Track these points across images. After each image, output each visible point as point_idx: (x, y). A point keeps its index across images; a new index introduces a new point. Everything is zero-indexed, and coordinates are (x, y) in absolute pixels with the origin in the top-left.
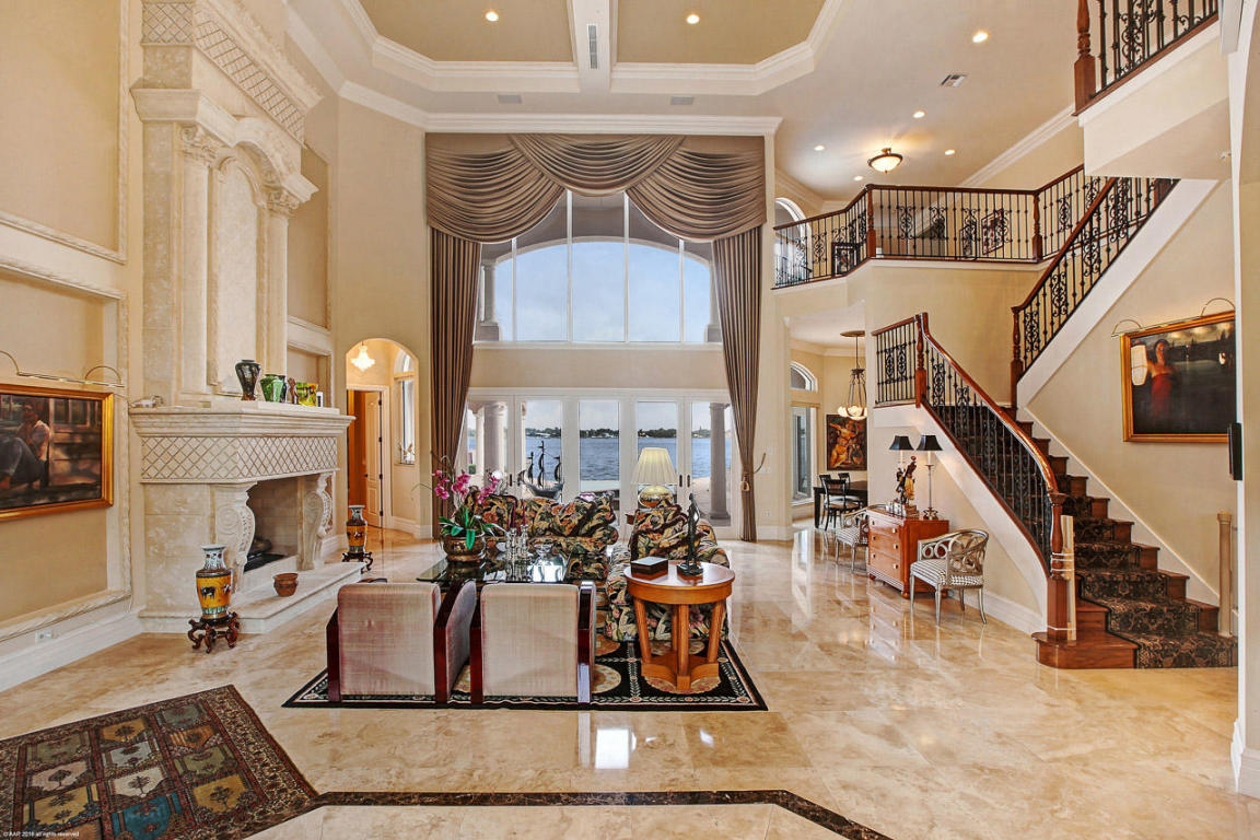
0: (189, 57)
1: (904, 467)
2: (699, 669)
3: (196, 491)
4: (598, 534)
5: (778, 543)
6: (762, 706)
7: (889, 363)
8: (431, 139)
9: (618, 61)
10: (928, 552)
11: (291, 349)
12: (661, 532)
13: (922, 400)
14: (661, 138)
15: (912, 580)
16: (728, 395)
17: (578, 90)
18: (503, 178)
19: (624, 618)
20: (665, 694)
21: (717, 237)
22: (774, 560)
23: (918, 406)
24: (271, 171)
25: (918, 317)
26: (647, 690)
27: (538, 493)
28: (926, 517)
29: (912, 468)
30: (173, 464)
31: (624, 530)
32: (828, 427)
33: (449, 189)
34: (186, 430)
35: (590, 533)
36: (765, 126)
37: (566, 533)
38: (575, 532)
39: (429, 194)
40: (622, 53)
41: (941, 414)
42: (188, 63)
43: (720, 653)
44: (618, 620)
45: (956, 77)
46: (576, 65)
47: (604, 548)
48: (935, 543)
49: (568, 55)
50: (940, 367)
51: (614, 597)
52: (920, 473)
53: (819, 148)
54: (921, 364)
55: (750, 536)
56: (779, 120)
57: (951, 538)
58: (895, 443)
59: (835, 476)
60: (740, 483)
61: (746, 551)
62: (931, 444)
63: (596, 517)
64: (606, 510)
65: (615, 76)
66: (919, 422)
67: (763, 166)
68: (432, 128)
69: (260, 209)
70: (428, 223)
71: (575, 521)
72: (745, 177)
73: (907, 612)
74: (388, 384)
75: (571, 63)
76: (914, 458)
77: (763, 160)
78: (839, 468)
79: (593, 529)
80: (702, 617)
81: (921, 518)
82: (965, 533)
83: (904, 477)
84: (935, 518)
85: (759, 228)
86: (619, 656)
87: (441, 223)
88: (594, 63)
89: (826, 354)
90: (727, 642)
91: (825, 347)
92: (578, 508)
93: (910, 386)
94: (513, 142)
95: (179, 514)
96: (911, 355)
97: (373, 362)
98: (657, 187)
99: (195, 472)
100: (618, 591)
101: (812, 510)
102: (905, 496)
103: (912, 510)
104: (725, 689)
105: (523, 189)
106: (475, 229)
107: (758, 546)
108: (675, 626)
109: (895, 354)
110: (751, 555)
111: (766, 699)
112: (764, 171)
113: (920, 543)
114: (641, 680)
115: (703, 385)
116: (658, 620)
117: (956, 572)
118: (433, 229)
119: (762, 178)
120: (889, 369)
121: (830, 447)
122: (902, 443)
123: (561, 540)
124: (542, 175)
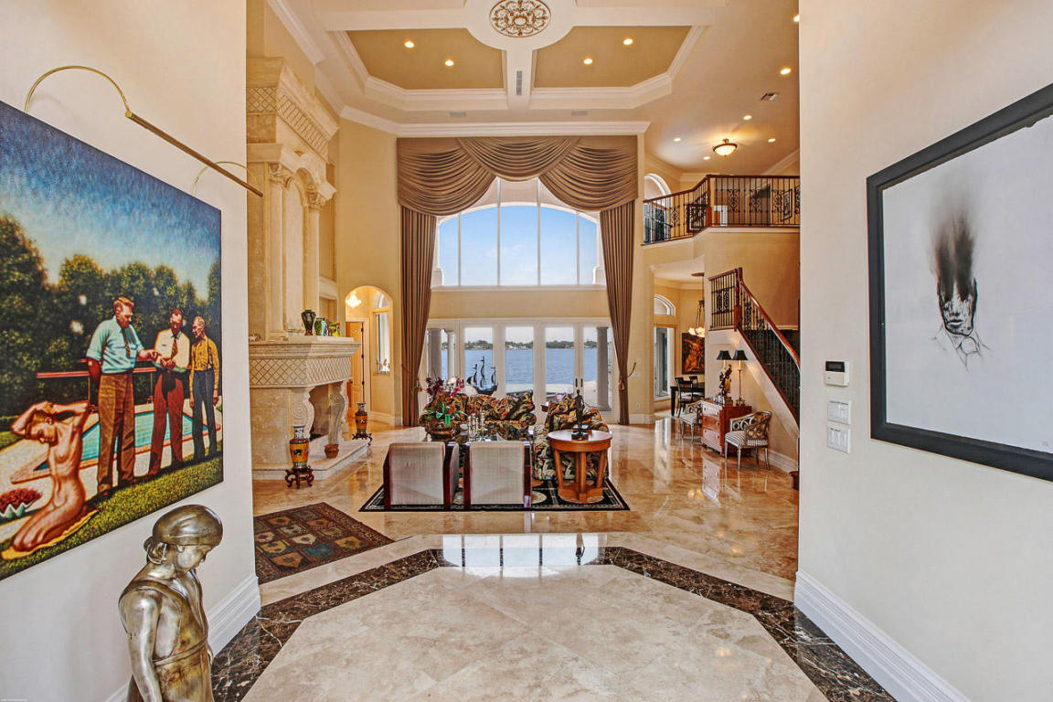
0: (274, 121)
1: (724, 371)
2: (591, 491)
3: (282, 393)
4: (523, 418)
5: (644, 426)
6: (627, 508)
7: (719, 299)
8: (401, 143)
9: (535, 86)
10: (736, 426)
11: (321, 299)
12: (568, 413)
13: (738, 327)
14: (565, 139)
15: (726, 444)
16: (610, 321)
17: (506, 108)
18: (453, 169)
19: (545, 466)
20: (572, 504)
21: (603, 209)
22: (641, 436)
23: (735, 331)
24: (312, 183)
25: (736, 270)
26: (561, 502)
27: (479, 392)
28: (737, 405)
29: (729, 372)
30: (267, 376)
31: (541, 416)
32: (683, 342)
33: (415, 178)
34: (275, 355)
35: (518, 418)
36: (638, 128)
37: (502, 418)
38: (508, 417)
39: (400, 181)
40: (538, 82)
41: (749, 336)
42: (273, 124)
43: (603, 485)
44: (542, 467)
45: (771, 95)
46: (507, 90)
47: (527, 428)
48: (741, 420)
49: (500, 82)
50: (748, 305)
51: (540, 453)
52: (734, 375)
53: (677, 140)
54: (738, 302)
55: (624, 421)
56: (649, 123)
57: (750, 417)
58: (720, 355)
59: (686, 378)
60: (618, 383)
61: (621, 431)
62: (741, 356)
63: (521, 407)
64: (528, 403)
65: (534, 97)
66: (735, 340)
67: (636, 158)
68: (403, 134)
69: (305, 208)
70: (399, 202)
71: (508, 410)
72: (623, 165)
73: (723, 465)
74: (368, 316)
75: (501, 89)
76: (730, 366)
77: (636, 153)
78: (691, 373)
79: (520, 415)
80: (592, 465)
81: (734, 405)
82: (759, 414)
83: (725, 378)
84: (743, 405)
85: (633, 202)
86: (543, 487)
87: (409, 203)
88: (519, 91)
89: (682, 288)
90: (608, 480)
91: (681, 283)
92: (509, 402)
93: (731, 316)
94: (459, 143)
95: (270, 407)
96: (732, 294)
97: (360, 302)
98: (560, 174)
99: (281, 381)
100: (542, 449)
101: (669, 403)
102: (725, 389)
103: (729, 400)
104: (607, 501)
105: (466, 178)
106: (433, 207)
107: (630, 428)
108: (577, 471)
109: (723, 293)
110: (624, 434)
111: (630, 506)
112: (637, 161)
113: (731, 420)
114: (558, 498)
115: (593, 314)
116: (566, 467)
117: (751, 438)
118: (402, 207)
119: (636, 165)
120: (719, 305)
121: (685, 356)
122: (725, 355)
123: (499, 422)
124: (480, 167)
